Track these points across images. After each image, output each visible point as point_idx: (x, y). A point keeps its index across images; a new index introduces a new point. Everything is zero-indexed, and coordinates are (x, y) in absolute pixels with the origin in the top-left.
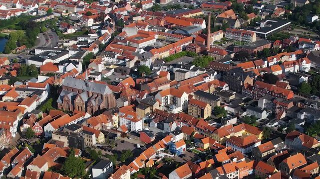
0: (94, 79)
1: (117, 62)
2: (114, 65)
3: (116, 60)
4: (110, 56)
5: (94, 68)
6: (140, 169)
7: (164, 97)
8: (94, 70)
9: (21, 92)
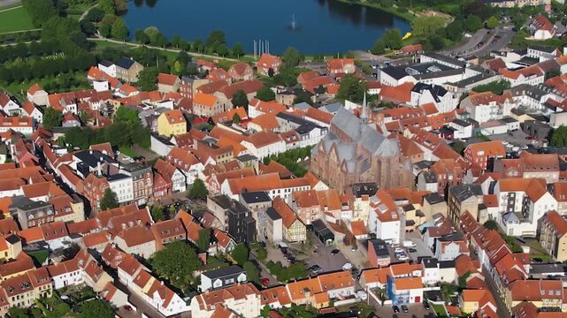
0: (452, 131)
1: (542, 110)
2: (531, 115)
3: (541, 107)
4: (533, 96)
5: (468, 110)
6: (293, 305)
7: (507, 193)
8: (467, 113)
9: (284, 120)
